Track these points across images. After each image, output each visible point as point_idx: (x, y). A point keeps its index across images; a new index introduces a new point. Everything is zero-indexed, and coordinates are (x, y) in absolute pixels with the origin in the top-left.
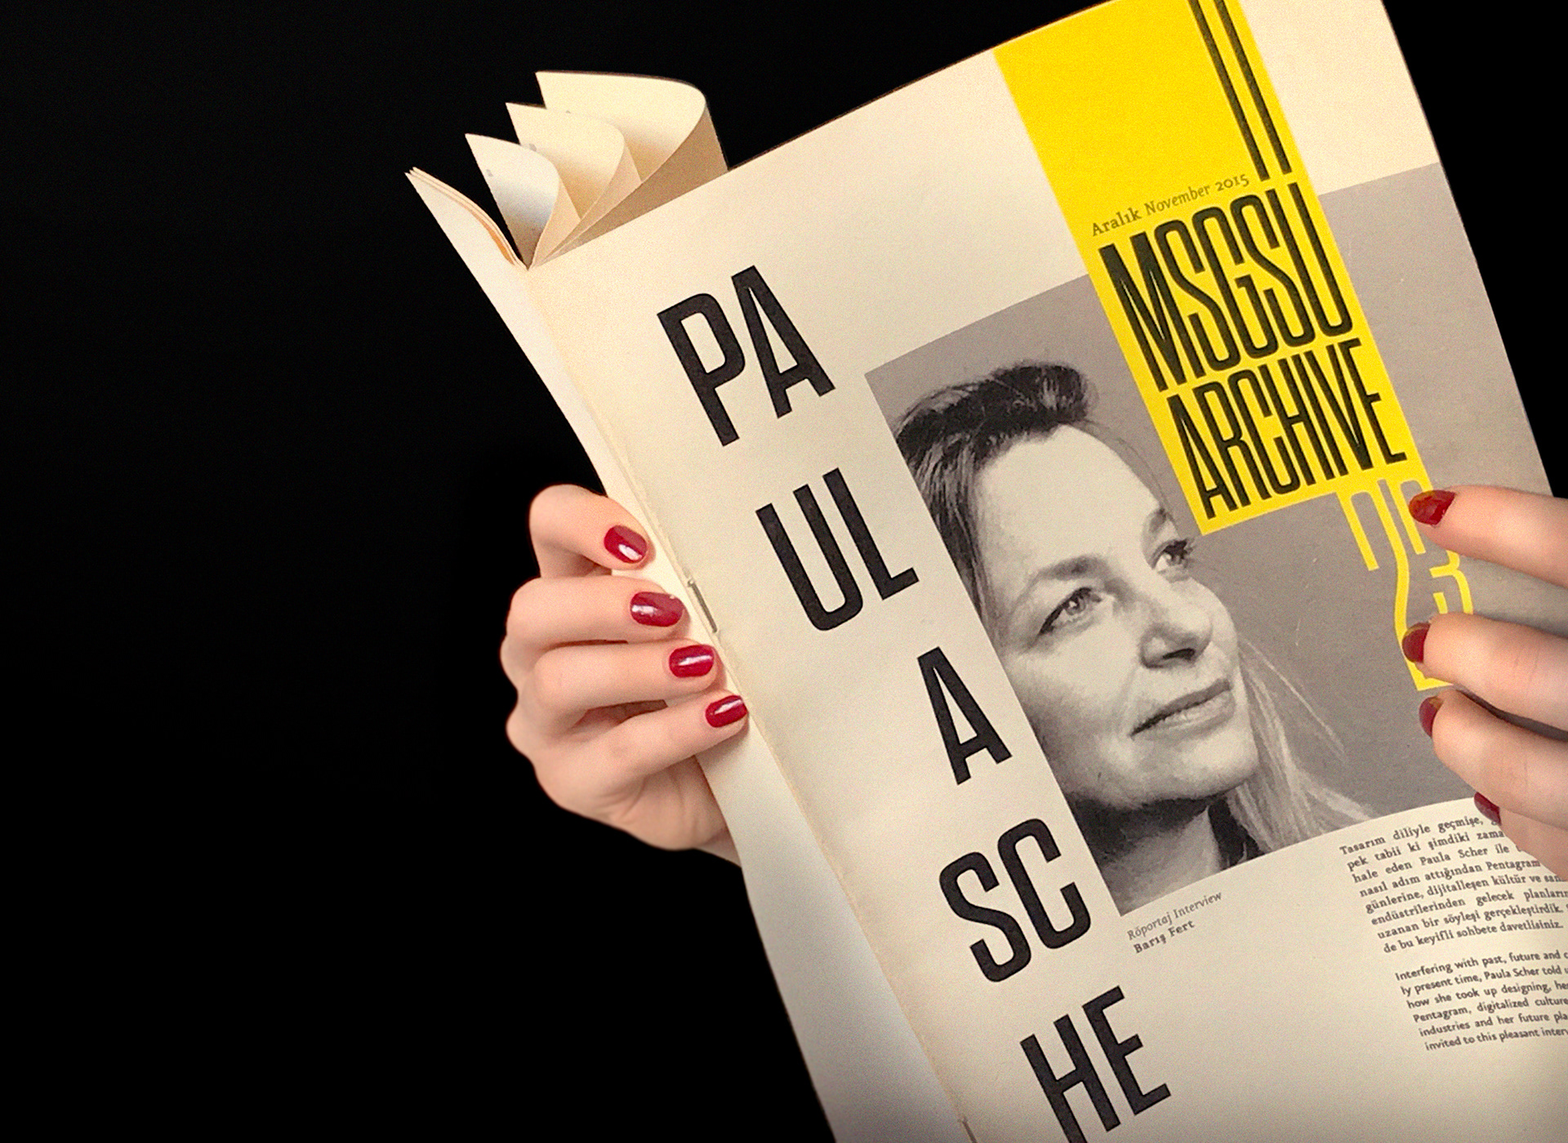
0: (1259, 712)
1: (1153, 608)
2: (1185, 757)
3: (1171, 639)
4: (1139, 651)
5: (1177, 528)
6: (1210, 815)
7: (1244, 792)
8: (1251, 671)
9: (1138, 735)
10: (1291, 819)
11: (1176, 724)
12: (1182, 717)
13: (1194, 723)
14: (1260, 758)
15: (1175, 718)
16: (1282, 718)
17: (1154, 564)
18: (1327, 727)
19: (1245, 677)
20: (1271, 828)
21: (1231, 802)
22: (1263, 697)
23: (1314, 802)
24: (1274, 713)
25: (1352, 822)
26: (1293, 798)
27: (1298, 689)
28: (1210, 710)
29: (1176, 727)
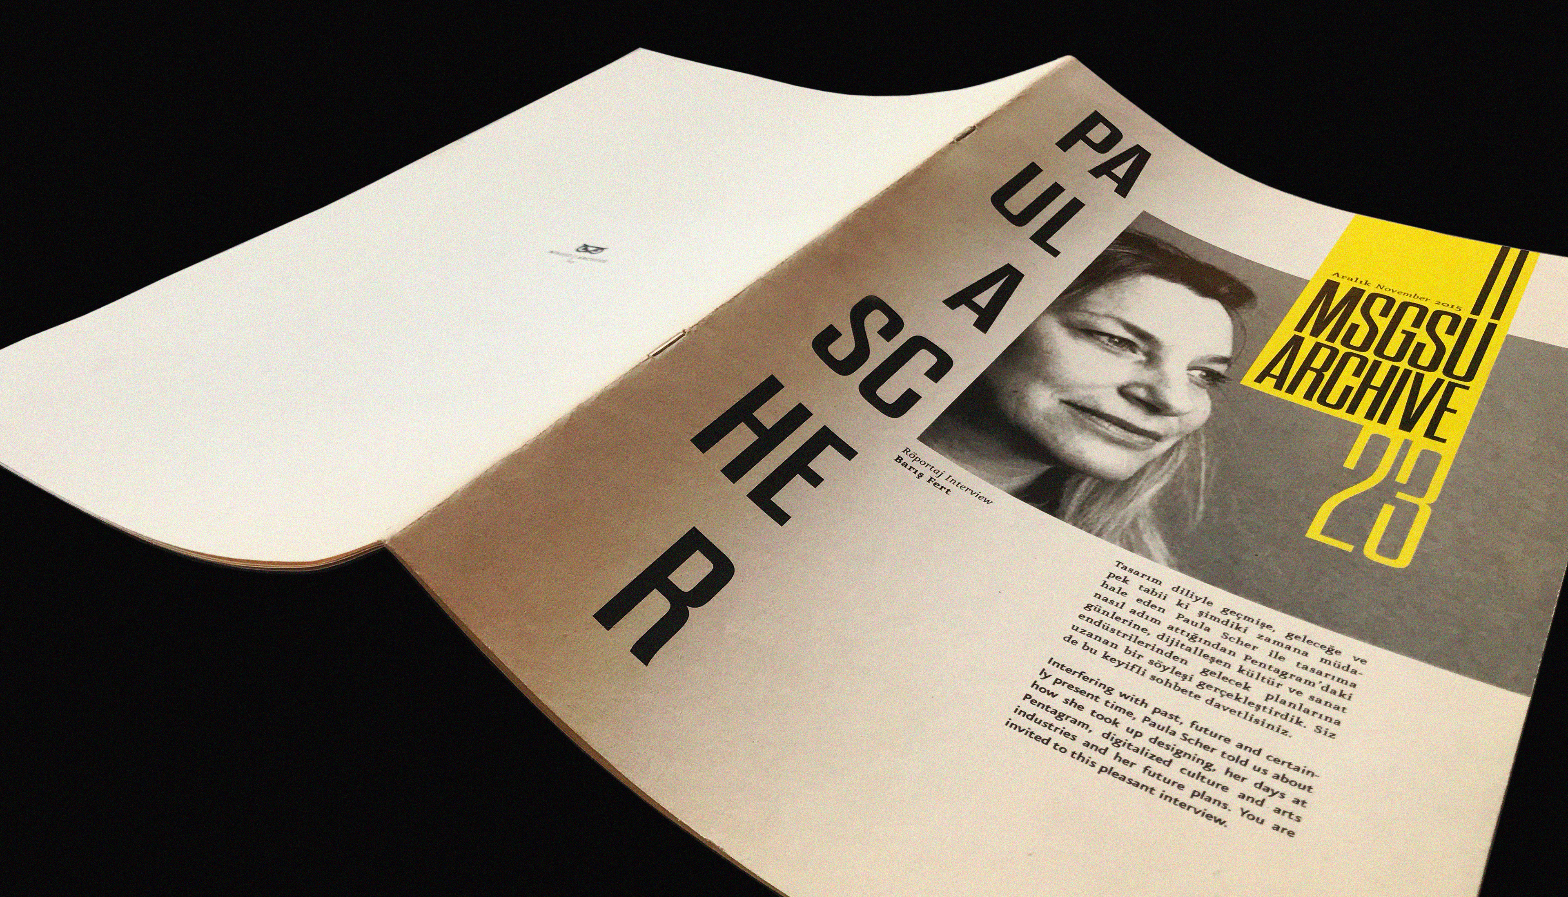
0: (1162, 463)
1: (1163, 379)
2: (1078, 437)
3: (1153, 398)
4: (1125, 384)
5: (1227, 370)
6: (1048, 471)
7: (1090, 484)
8: (1185, 445)
9: (1064, 405)
10: (1103, 520)
11: (1097, 423)
12: (1106, 424)
13: (1110, 433)
14: (1130, 479)
15: (1100, 421)
16: (1175, 476)
17: (1191, 368)
18: (1202, 504)
19: (1178, 444)
20: (1081, 511)
21: (1074, 480)
22: (1175, 461)
23: (1134, 525)
24: (1173, 471)
25: (1149, 556)
26: (1122, 513)
27: (1208, 476)
28: (1127, 436)
29: (1093, 423)
